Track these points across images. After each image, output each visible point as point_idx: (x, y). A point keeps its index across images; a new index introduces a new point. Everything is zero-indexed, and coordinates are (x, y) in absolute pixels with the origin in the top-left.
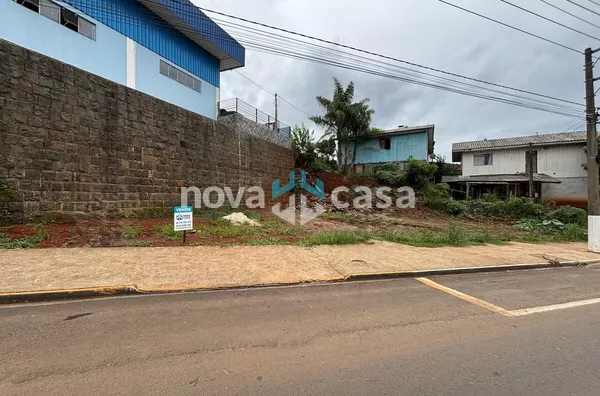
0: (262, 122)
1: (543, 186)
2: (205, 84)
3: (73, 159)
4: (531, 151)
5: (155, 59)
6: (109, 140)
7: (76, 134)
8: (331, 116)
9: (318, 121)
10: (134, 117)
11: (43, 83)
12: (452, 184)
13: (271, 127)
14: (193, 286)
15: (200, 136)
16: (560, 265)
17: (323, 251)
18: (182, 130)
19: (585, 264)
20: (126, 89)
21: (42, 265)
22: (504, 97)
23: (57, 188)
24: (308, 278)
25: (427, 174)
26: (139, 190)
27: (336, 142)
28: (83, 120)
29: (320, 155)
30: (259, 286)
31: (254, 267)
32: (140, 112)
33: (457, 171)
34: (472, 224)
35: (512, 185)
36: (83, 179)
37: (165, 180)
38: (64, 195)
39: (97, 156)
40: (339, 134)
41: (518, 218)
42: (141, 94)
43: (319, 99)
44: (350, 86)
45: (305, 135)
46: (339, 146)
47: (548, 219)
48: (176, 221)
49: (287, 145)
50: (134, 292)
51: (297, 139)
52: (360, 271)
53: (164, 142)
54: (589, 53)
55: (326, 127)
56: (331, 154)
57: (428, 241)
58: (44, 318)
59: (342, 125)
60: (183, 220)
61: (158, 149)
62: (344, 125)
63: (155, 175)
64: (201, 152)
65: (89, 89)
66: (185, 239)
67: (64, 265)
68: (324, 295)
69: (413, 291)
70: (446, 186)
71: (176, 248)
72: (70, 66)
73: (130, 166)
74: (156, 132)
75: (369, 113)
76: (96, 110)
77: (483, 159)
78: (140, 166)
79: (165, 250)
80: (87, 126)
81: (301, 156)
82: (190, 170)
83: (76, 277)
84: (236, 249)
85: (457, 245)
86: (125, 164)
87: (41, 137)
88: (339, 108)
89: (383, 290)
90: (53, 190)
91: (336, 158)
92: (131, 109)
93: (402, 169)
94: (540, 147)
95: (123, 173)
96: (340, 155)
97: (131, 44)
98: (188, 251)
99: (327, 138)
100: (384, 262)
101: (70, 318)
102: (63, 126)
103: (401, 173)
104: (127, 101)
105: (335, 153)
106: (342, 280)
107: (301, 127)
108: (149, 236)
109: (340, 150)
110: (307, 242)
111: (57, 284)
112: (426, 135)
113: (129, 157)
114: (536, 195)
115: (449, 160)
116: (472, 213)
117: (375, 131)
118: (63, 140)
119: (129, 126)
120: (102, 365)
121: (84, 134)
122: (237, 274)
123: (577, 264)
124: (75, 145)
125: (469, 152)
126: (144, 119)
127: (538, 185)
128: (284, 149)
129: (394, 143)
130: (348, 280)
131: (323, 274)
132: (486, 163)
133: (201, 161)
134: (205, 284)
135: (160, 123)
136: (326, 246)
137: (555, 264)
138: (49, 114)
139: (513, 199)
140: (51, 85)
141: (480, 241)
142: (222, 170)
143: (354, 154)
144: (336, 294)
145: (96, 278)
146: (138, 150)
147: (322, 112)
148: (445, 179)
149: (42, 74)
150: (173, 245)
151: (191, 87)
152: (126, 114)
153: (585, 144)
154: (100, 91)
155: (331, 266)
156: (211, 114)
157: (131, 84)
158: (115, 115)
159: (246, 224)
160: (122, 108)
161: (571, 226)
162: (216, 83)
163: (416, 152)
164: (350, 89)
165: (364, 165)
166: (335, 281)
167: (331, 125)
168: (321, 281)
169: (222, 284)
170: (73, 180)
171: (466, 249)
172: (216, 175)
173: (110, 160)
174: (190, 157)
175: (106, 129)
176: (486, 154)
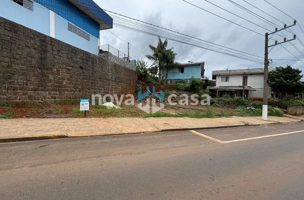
0: (121, 56)
1: (249, 92)
2: (92, 37)
3: (24, 74)
4: (245, 76)
5: (65, 22)
6: (43, 65)
7: (25, 61)
8: (156, 55)
9: (149, 57)
10: (56, 53)
11: (7, 34)
12: (211, 90)
13: (126, 59)
14: (93, 134)
15: (90, 63)
16: (249, 125)
17: (151, 119)
18: (81, 61)
19: (259, 125)
20: (51, 38)
21: (18, 126)
22: (230, 53)
23: (15, 89)
24: (144, 131)
25: (200, 85)
26: (59, 90)
27: (158, 68)
28: (28, 54)
29: (150, 74)
30: (122, 134)
31: (120, 127)
32: (59, 51)
33: (214, 84)
34: (218, 108)
35: (236, 91)
36: (29, 84)
37: (72, 86)
38: (19, 92)
39: (36, 72)
40: (159, 64)
41: (237, 106)
42: (59, 41)
43: (150, 46)
44: (166, 41)
45: (143, 64)
46: (160, 71)
47: (250, 106)
48: (81, 106)
49: (134, 69)
50: (67, 137)
51: (139, 66)
52: (166, 128)
53: (72, 66)
54: (267, 35)
55: (153, 61)
56: (156, 74)
57: (197, 116)
58: (29, 147)
59: (161, 60)
60: (84, 105)
61: (69, 70)
62: (162, 60)
63: (67, 83)
64: (90, 72)
65: (31, 38)
66: (85, 114)
67: (29, 126)
68: (151, 137)
69: (187, 135)
70: (208, 91)
71: (82, 119)
72: (21, 26)
73: (54, 79)
74: (67, 61)
75: (174, 54)
76: (35, 49)
77: (225, 79)
78: (59, 78)
79: (77, 119)
80: (31, 57)
81: (141, 75)
82: (85, 81)
83: (38, 131)
84: (111, 119)
85: (209, 118)
86: (51, 77)
87: (7, 62)
88: (160, 51)
89: (176, 135)
90: (13, 90)
91: (158, 76)
92: (54, 49)
93: (189, 82)
94: (249, 74)
95: (50, 81)
96: (160, 75)
97: (52, 14)
98: (88, 120)
99: (154, 66)
100: (177, 124)
101: (41, 147)
102: (18, 57)
103: (188, 85)
104: (51, 44)
105: (158, 73)
106: (159, 131)
107: (141, 60)
108: (66, 113)
109: (160, 72)
110: (144, 116)
111: (29, 134)
112: (200, 66)
113: (53, 74)
114: (246, 96)
115: (211, 79)
116: (219, 103)
117: (177, 64)
118: (18, 64)
119: (53, 57)
120: (63, 161)
121: (29, 61)
122: (112, 129)
123: (256, 125)
124: (25, 67)
125: (220, 75)
126: (61, 54)
127: (247, 91)
128: (132, 71)
129: (186, 70)
130: (161, 131)
131: (150, 129)
132: (226, 81)
133: (90, 76)
134: (98, 133)
135: (69, 56)
136: (152, 118)
137: (247, 125)
138: (10, 51)
139: (236, 98)
140: (11, 35)
141: (220, 116)
142: (101, 81)
143: (167, 75)
144: (156, 137)
145: (47, 131)
146: (58, 71)
147: (152, 53)
148: (208, 88)
149: (6, 29)
150: (80, 117)
151: (84, 37)
152: (51, 51)
153: (263, 74)
154: (37, 39)
155: (154, 126)
156: (95, 52)
157: (53, 35)
158: (46, 52)
159: (114, 108)
160: (49, 48)
161: (257, 109)
162: (98, 37)
163: (196, 75)
164: (166, 43)
165: (171, 80)
166: (156, 132)
167: (156, 60)
168: (150, 132)
169: (106, 133)
170: (24, 85)
171: (213, 119)
172: (98, 84)
173: (43, 75)
174: (85, 74)
175: (41, 59)
176: (226, 76)
